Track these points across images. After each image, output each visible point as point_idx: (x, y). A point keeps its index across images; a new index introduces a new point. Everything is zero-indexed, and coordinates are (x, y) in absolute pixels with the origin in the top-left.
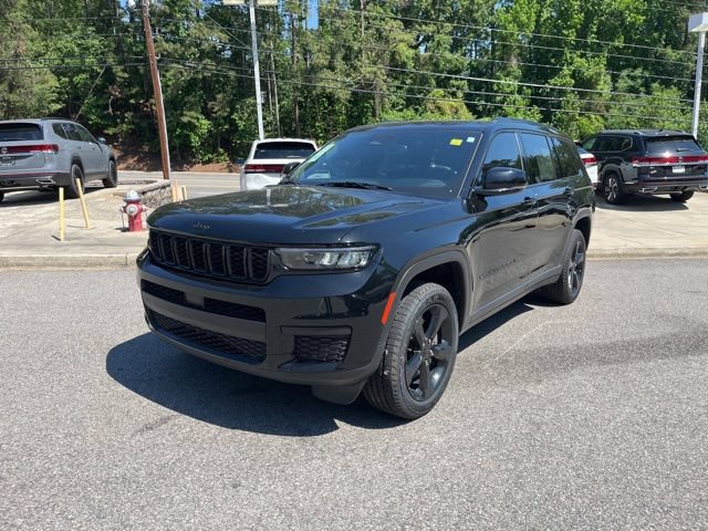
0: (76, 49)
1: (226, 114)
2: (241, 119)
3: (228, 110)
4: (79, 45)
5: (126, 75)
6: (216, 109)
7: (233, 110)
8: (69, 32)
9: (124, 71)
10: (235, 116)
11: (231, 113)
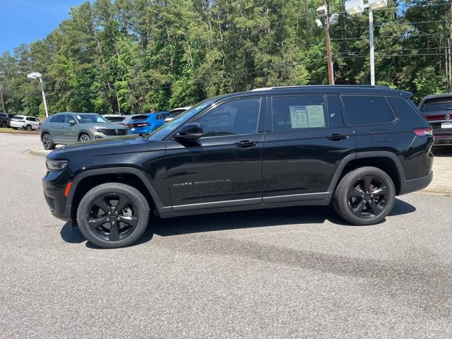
0: (320, 53)
1: (408, 80)
2: (420, 82)
3: (410, 77)
4: (321, 51)
5: (345, 64)
6: (401, 77)
7: (414, 77)
8: (317, 44)
9: (343, 61)
10: (415, 81)
11: (413, 79)
